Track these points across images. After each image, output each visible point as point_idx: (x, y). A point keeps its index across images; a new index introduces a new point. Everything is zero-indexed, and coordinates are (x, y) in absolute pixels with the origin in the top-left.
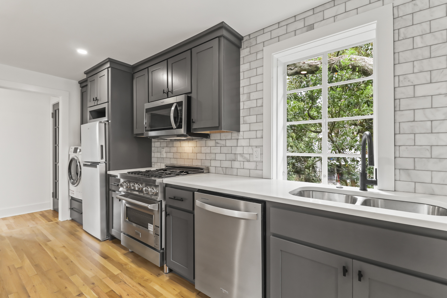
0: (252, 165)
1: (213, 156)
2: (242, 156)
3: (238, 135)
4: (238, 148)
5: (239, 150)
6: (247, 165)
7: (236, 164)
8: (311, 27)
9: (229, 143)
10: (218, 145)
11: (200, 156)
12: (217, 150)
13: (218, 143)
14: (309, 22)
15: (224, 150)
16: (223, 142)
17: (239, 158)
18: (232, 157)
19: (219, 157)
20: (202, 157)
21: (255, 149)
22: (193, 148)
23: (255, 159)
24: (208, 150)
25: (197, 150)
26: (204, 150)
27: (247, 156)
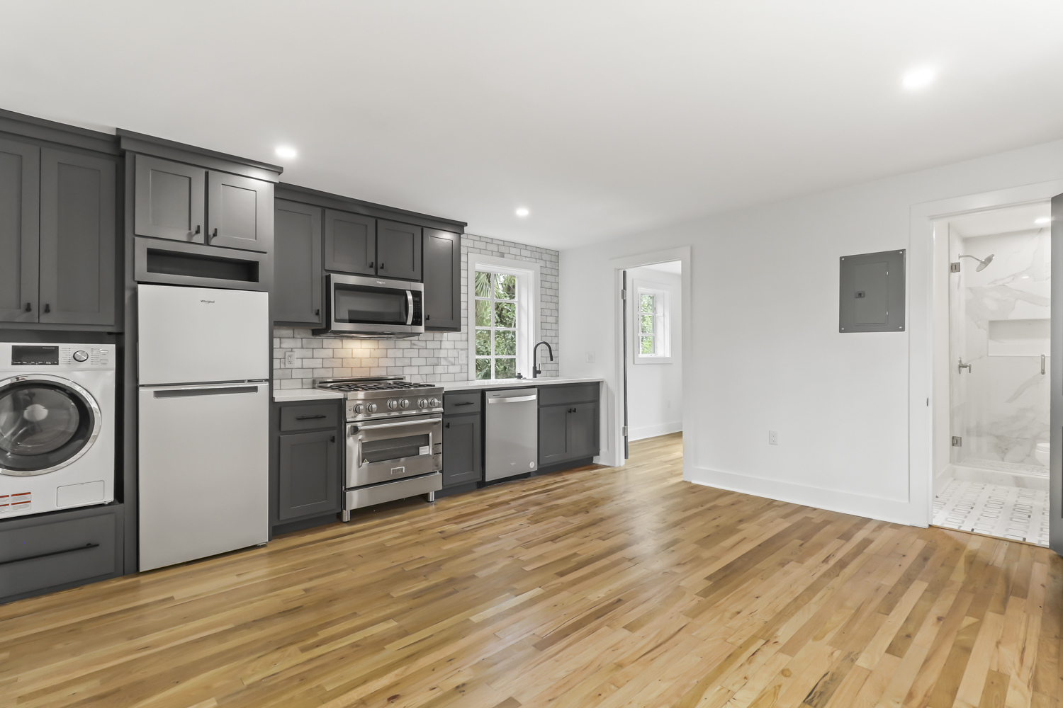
0: (457, 369)
1: (407, 361)
2: (446, 360)
3: (442, 337)
4: (442, 351)
5: (443, 353)
6: (452, 369)
7: (439, 369)
8: (502, 255)
9: (430, 345)
10: (415, 347)
11: (383, 362)
12: (414, 353)
13: (414, 345)
14: (502, 249)
15: (424, 353)
16: (423, 344)
17: (443, 362)
18: (434, 361)
19: (415, 362)
20: (390, 363)
21: (460, 352)
22: (372, 350)
23: (461, 362)
24: (399, 353)
25: (378, 353)
26: (391, 353)
27: (452, 360)
